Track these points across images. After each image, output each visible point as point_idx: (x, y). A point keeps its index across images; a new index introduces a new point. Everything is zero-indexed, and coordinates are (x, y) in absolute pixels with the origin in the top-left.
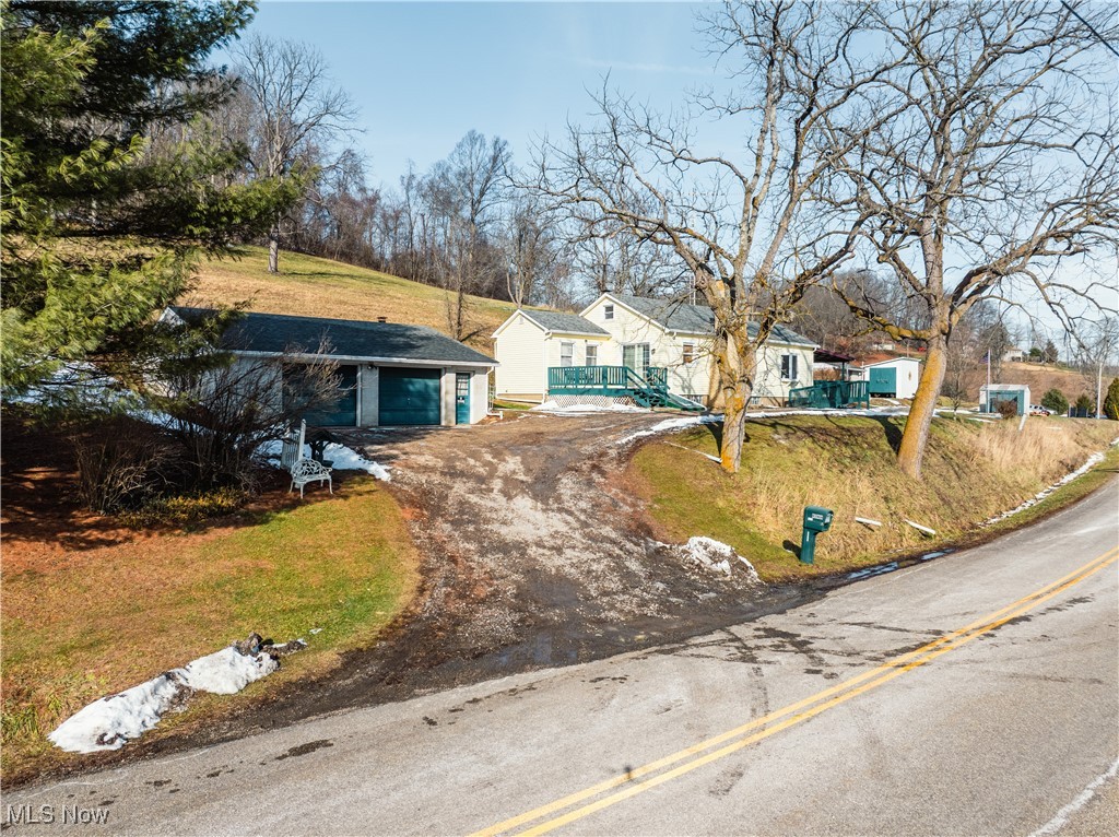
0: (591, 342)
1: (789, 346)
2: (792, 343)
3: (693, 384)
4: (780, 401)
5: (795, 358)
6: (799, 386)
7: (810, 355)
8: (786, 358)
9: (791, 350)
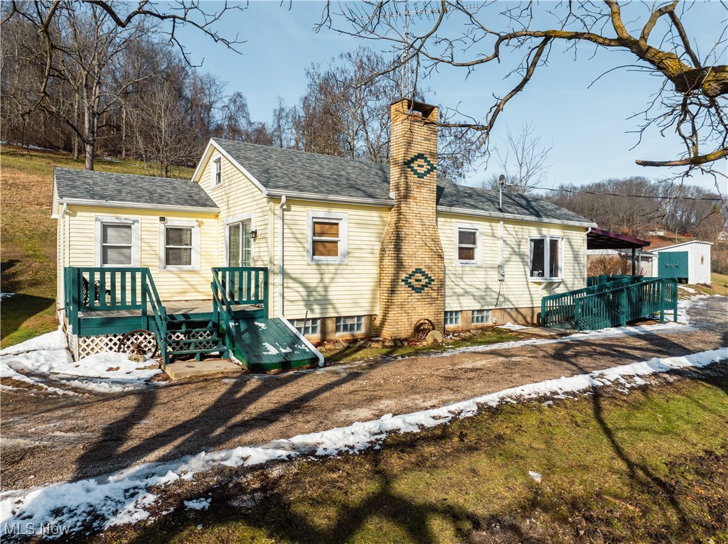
0: (175, 221)
1: (539, 225)
2: (545, 220)
3: (333, 294)
4: (527, 313)
5: (554, 244)
6: (560, 290)
7: (580, 239)
8: (538, 244)
9: (545, 231)
